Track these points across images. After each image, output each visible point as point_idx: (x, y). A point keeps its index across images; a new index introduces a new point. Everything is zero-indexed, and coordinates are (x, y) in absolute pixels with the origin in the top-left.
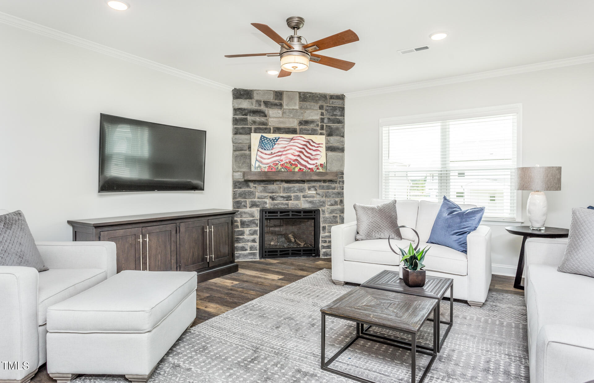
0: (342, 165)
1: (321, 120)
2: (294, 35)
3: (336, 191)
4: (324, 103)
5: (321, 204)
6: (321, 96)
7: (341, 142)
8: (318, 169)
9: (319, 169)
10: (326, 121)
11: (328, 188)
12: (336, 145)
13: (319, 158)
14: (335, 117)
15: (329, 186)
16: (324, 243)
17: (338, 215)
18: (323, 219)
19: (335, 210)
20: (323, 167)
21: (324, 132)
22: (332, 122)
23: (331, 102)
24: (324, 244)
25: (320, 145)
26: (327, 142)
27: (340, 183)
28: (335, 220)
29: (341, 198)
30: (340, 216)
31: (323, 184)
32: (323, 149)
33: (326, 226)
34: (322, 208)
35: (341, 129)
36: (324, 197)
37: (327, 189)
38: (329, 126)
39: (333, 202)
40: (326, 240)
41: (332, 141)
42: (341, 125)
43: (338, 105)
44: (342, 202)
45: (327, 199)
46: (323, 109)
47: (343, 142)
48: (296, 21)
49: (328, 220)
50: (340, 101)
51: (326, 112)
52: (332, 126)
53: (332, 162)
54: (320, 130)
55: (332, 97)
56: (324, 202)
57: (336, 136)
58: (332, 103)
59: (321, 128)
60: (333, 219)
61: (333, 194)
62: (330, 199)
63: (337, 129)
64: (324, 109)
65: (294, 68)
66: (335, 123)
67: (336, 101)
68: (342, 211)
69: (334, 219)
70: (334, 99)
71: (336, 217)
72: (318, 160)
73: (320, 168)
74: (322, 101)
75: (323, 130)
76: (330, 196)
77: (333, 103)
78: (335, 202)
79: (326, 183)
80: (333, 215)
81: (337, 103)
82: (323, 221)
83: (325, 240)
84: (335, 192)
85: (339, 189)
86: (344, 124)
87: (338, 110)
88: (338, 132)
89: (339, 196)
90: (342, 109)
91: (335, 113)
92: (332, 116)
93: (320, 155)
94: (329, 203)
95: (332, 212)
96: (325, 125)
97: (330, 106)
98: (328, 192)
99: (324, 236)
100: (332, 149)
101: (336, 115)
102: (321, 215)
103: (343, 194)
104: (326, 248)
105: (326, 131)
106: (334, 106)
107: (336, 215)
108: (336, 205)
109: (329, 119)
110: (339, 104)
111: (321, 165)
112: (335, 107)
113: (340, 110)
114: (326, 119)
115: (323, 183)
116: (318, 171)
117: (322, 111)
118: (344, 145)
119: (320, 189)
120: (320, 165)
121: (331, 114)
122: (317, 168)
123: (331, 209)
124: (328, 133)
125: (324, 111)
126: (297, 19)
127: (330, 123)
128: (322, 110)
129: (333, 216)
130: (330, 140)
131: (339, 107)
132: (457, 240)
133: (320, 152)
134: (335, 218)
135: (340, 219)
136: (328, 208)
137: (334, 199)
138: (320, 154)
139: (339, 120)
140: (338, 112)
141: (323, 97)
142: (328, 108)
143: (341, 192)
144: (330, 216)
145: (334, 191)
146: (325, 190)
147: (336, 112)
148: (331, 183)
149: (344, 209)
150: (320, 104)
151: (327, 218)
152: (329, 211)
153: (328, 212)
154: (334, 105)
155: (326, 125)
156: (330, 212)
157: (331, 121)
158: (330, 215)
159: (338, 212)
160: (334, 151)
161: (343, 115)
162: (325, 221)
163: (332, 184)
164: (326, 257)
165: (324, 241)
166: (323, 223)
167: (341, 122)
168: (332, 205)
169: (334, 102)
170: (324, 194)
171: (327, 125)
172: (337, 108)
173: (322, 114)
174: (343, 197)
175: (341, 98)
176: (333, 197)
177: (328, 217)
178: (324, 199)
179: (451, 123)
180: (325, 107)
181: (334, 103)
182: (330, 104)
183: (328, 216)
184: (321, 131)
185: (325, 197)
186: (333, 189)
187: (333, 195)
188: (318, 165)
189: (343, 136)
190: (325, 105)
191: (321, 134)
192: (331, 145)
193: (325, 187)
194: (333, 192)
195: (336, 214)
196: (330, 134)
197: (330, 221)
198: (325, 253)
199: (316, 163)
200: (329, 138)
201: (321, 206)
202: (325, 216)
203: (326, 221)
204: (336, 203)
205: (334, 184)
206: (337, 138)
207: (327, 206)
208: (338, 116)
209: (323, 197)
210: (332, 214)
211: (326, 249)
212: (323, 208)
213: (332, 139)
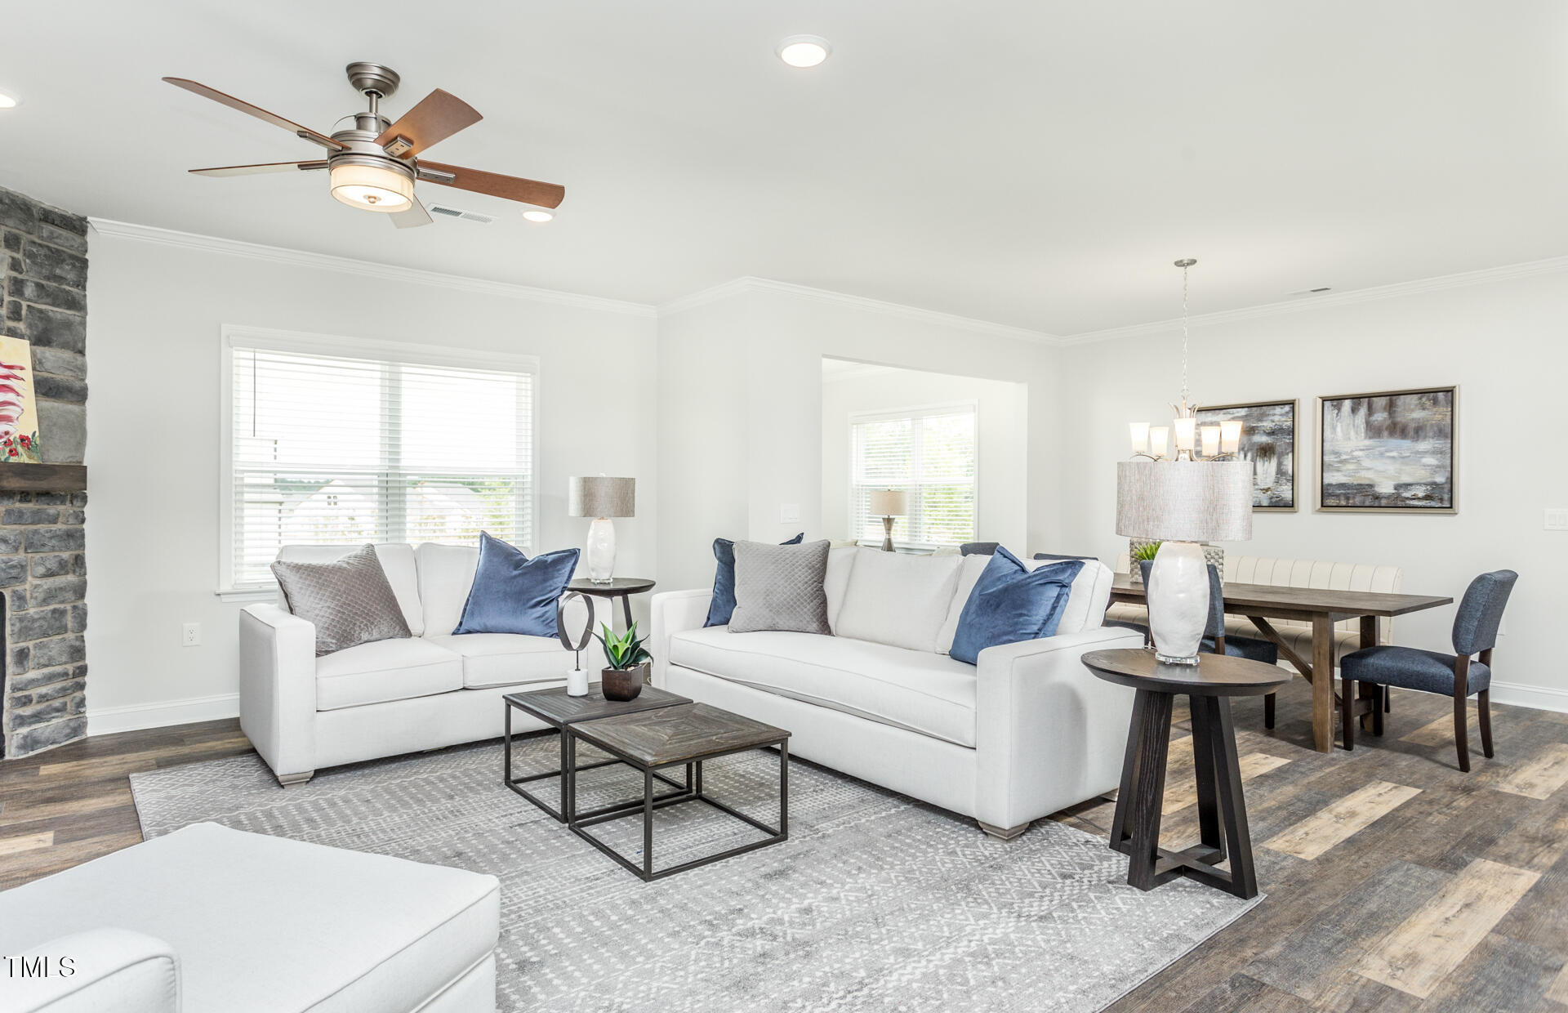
0: (81, 444)
1: (14, 284)
2: (371, 111)
3: (60, 527)
4: (23, 227)
5: (14, 572)
6: (13, 201)
7: (79, 369)
8: (13, 452)
9: (17, 454)
10: (29, 290)
11: (37, 518)
12: (62, 377)
13: (15, 416)
14: (56, 285)
15: (38, 511)
16: (24, 704)
17: (69, 607)
18: (18, 625)
19: (61, 589)
20: (29, 449)
21: (21, 326)
22: (48, 300)
23: (45, 234)
24: (25, 708)
25: (16, 372)
26: (37, 364)
27: (75, 502)
28: (57, 624)
29: (76, 549)
30: (75, 608)
31: (18, 505)
32: (26, 386)
33: (29, 649)
34: (17, 588)
35: (78, 327)
36: (21, 551)
37: (32, 523)
38: (41, 311)
39: (52, 564)
40: (30, 695)
41: (49, 364)
42: (77, 313)
43: (66, 247)
44: (79, 562)
45: (30, 555)
46: (19, 249)
47: (82, 370)
48: (373, 74)
49: (36, 625)
50: (76, 239)
51: (27, 261)
52: (50, 314)
53: (51, 431)
54: (9, 318)
55: (48, 217)
56: (23, 567)
57: (63, 347)
58: (48, 237)
59: (13, 313)
60: (53, 621)
61: (51, 538)
62: (42, 555)
63: (67, 325)
64: (21, 250)
65: (372, 200)
66: (58, 306)
67: (61, 232)
68: (80, 591)
69: (56, 620)
70: (53, 224)
71: (63, 613)
72: (12, 421)
73: (20, 449)
74: (18, 222)
75: (21, 320)
76: (43, 545)
77: (51, 238)
78: (60, 563)
79: (30, 501)
80: (51, 607)
81: (65, 239)
82: (20, 630)
83: (26, 697)
84: (58, 533)
85: (71, 520)
86: (86, 314)
87: (68, 265)
88: (67, 336)
89: (72, 544)
90: (82, 265)
91: (58, 271)
92: (48, 278)
93: (18, 406)
94: (41, 570)
95: (50, 596)
96: (24, 304)
97: (40, 245)
98: (36, 532)
99: (22, 683)
100: (50, 389)
101: (60, 279)
102: (8, 614)
103: (83, 536)
104: (32, 720)
105: (30, 326)
106: (56, 246)
107: (62, 606)
108: (63, 572)
109: (39, 286)
110: (72, 246)
111: (23, 439)
112: (57, 250)
113: (74, 266)
114: (29, 284)
115: (20, 501)
116: (13, 460)
117: (16, 255)
118: (83, 380)
119: (9, 524)
120: (19, 441)
121: (44, 271)
122: (11, 451)
123: (45, 587)
124: (35, 333)
125: (19, 256)
126: (378, 71)
127: (44, 300)
128: (15, 251)
129: (54, 611)
130: (45, 358)
131: (72, 257)
132: (539, 617)
133: (18, 394)
134: (57, 615)
135: (74, 617)
136: (36, 586)
137: (57, 554)
138: (16, 402)
139: (74, 299)
140: (67, 271)
141: (21, 209)
142: (35, 250)
143: (77, 531)
144: (43, 611)
145: (54, 527)
146: (23, 527)
147: (61, 268)
148: (47, 501)
149: (85, 583)
150: (9, 229)
151: (34, 620)
152: (41, 596)
153: (36, 598)
154: (57, 244)
155: (28, 306)
156: (44, 600)
157: (48, 296)
158: (42, 609)
159: (70, 595)
160: (53, 397)
161: (81, 283)
162: (24, 632)
163: (48, 504)
164: (31, 754)
165: (24, 700)
166: (19, 638)
167: (77, 304)
168: (50, 574)
169: (55, 235)
170: (23, 541)
171: (33, 308)
172: (67, 257)
173: (15, 265)
174: (82, 546)
175: (78, 226)
176: (53, 549)
177: (36, 616)
178: (20, 556)
179: (403, 369)
180: (25, 243)
181: (57, 238)
182: (41, 238)
183: (36, 613)
184: (11, 324)
185: (26, 549)
186: (50, 522)
187: (53, 541)
188: (12, 438)
189: (82, 352)
190: (25, 237)
191: (12, 333)
192: (46, 375)
193: (26, 517)
194: (51, 531)
195: (62, 602)
196: (40, 340)
197: (45, 627)
198: (29, 740)
199: (7, 433)
200: (39, 349)
201: (12, 581)
202: (24, 612)
203: (31, 629)
204: (63, 568)
205: (55, 504)
206: (67, 355)
207: (30, 578)
208: (68, 284)
209: (16, 549)
210: (48, 605)
211: (30, 724)
212: (19, 588)
213: (49, 354)
